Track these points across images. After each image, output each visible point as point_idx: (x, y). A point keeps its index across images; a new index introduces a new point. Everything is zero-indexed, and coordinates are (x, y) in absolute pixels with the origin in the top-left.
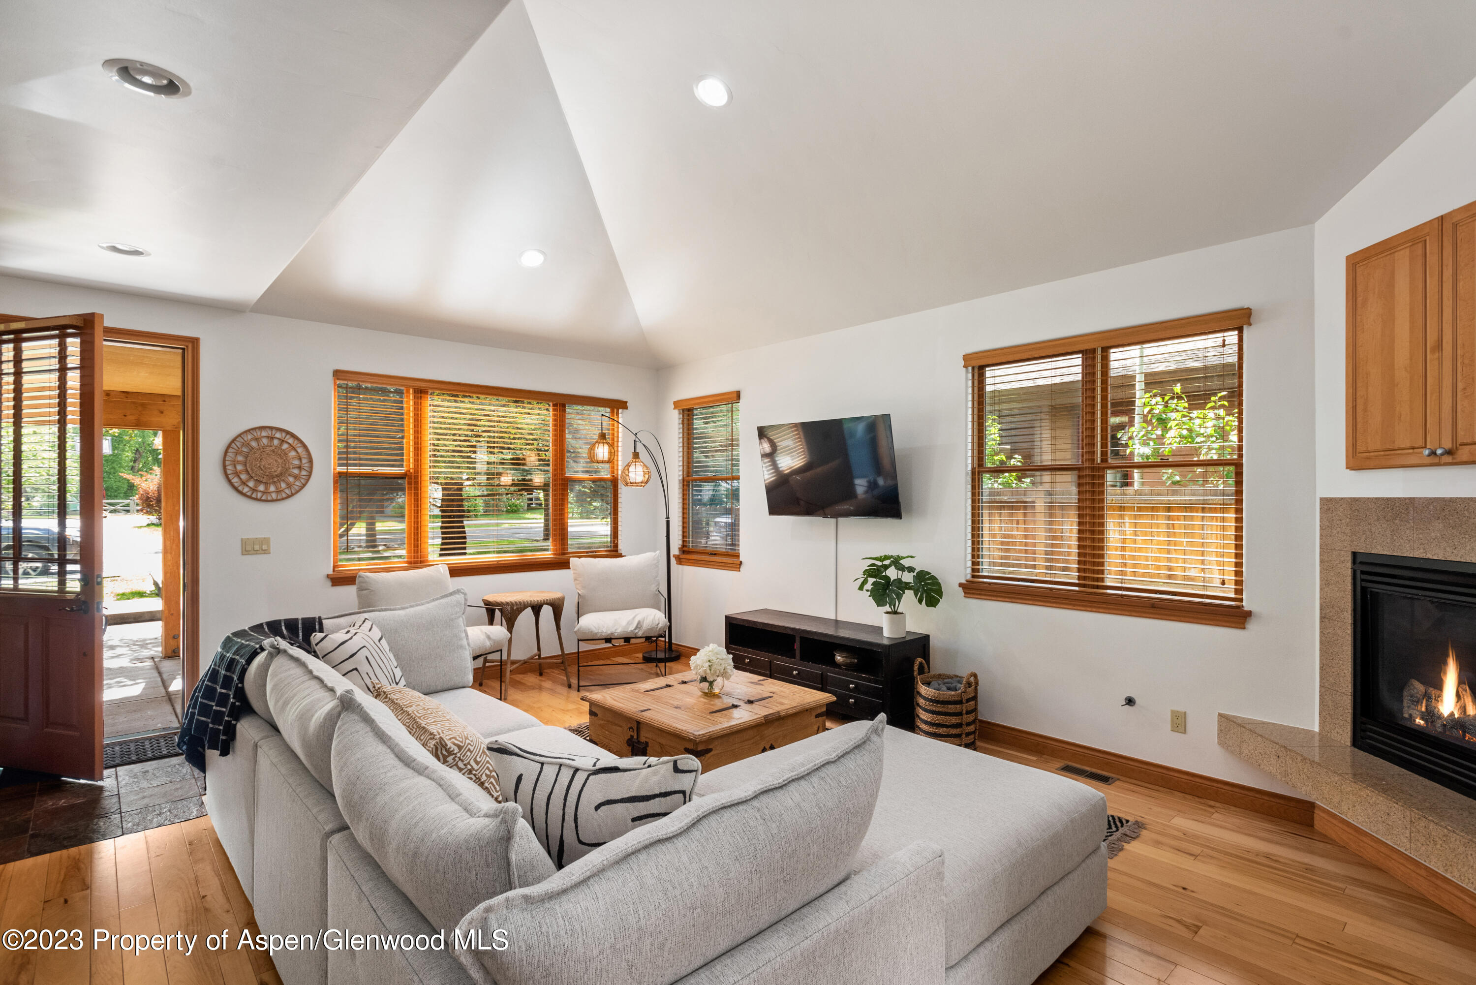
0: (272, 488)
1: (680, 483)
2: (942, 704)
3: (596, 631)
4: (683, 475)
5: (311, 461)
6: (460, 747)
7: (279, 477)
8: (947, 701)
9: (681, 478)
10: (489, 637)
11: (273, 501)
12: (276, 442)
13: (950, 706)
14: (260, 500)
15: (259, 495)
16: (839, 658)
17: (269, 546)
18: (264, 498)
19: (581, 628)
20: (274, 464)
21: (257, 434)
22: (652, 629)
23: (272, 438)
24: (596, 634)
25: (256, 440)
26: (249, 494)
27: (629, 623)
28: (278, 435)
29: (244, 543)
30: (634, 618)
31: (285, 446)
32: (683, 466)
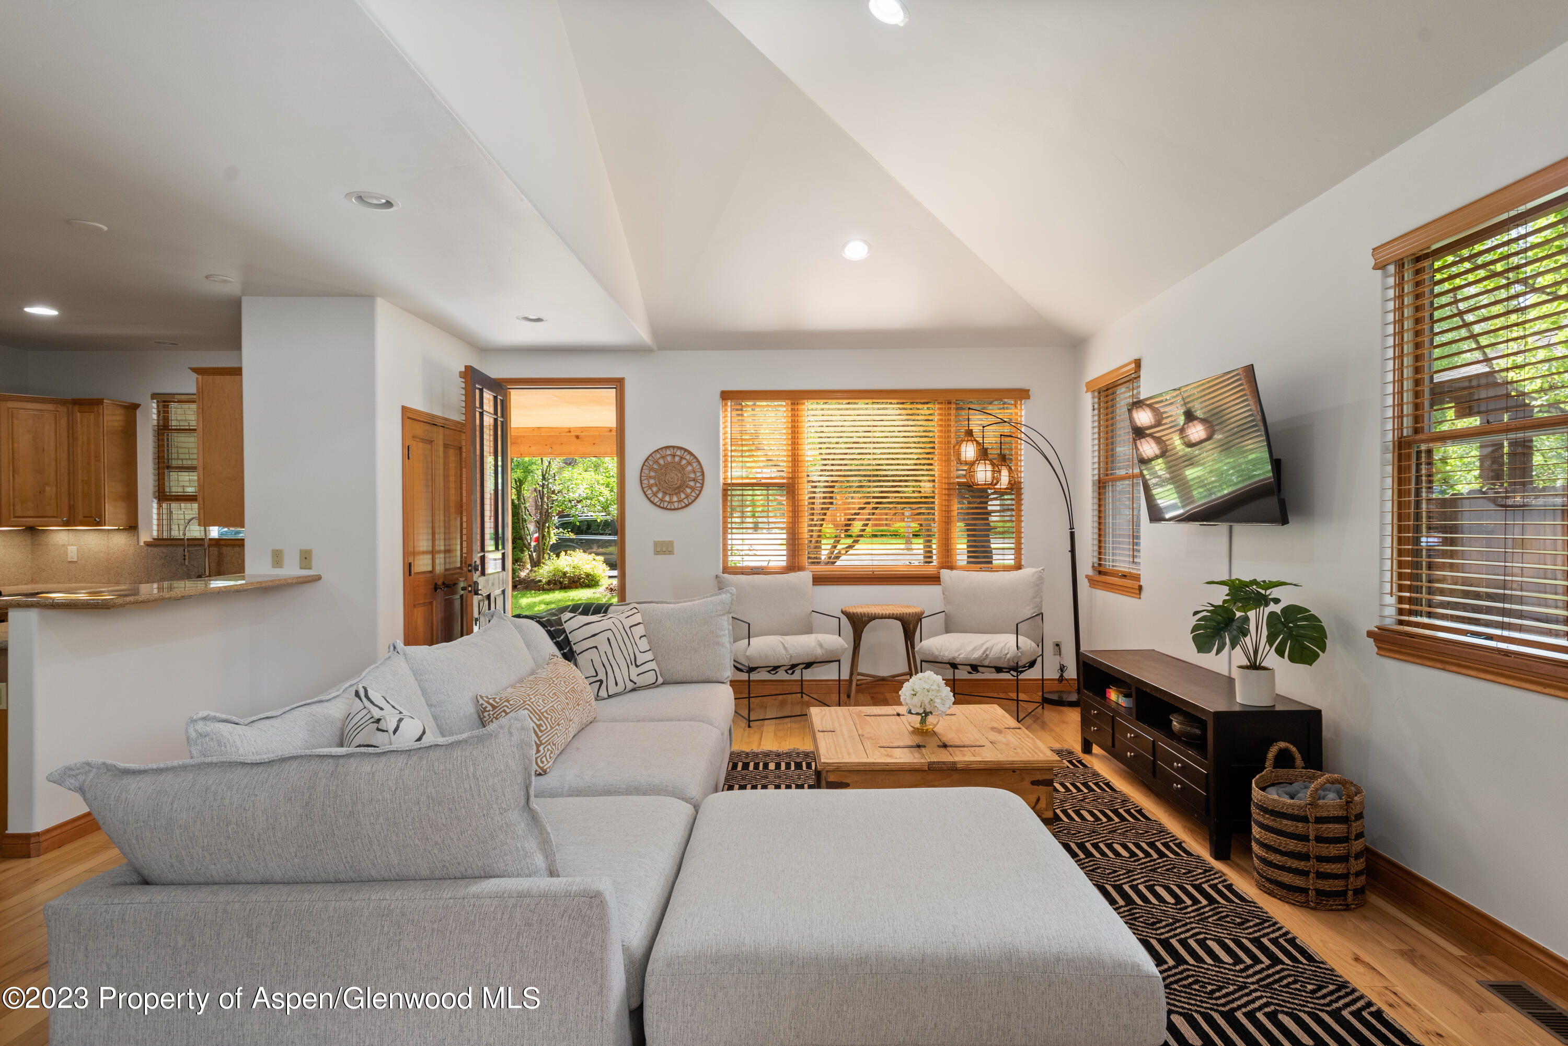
0: (675, 499)
1: (1094, 485)
2: (1272, 815)
3: (937, 653)
4: (1099, 475)
5: (703, 474)
6: (494, 707)
7: (678, 489)
8: (1279, 812)
9: (1096, 478)
10: (821, 645)
11: (675, 509)
12: (677, 459)
13: (1285, 822)
14: (666, 509)
15: (666, 504)
16: (1176, 725)
17: (672, 547)
18: (669, 507)
19: (922, 647)
20: (674, 477)
21: (663, 453)
22: (1000, 658)
23: (674, 456)
24: (937, 656)
25: (663, 457)
26: (658, 504)
27: (975, 649)
28: (678, 453)
29: (656, 544)
30: (983, 644)
31: (684, 462)
32: (1099, 463)
